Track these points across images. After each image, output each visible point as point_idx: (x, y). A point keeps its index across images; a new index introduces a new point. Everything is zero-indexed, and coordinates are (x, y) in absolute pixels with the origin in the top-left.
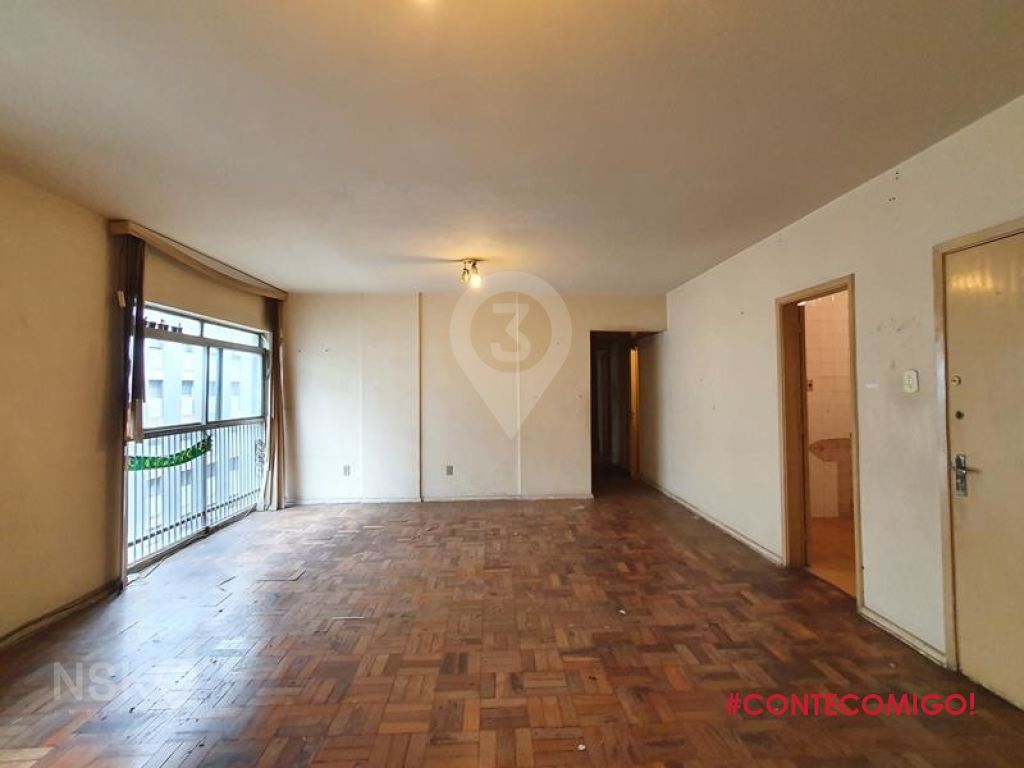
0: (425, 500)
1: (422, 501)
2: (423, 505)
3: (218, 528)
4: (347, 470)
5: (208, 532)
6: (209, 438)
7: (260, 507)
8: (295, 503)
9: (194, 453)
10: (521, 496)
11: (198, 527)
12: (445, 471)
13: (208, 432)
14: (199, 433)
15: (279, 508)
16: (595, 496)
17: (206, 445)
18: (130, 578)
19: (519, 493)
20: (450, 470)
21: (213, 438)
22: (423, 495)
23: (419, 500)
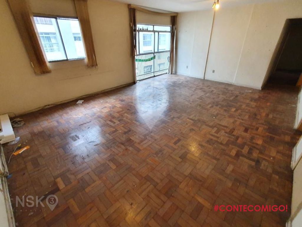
0: (205, 79)
1: (204, 79)
2: (204, 80)
3: (157, 76)
4: (187, 67)
5: (154, 76)
6: (155, 56)
7: (168, 73)
8: (176, 73)
9: (152, 59)
10: (234, 83)
11: (153, 75)
12: (212, 71)
13: (155, 54)
14: (152, 54)
15: (171, 74)
16: (262, 89)
17: (154, 57)
18: (138, 82)
19: (234, 82)
20: (214, 71)
21: (156, 56)
22: (205, 77)
23: (203, 79)
